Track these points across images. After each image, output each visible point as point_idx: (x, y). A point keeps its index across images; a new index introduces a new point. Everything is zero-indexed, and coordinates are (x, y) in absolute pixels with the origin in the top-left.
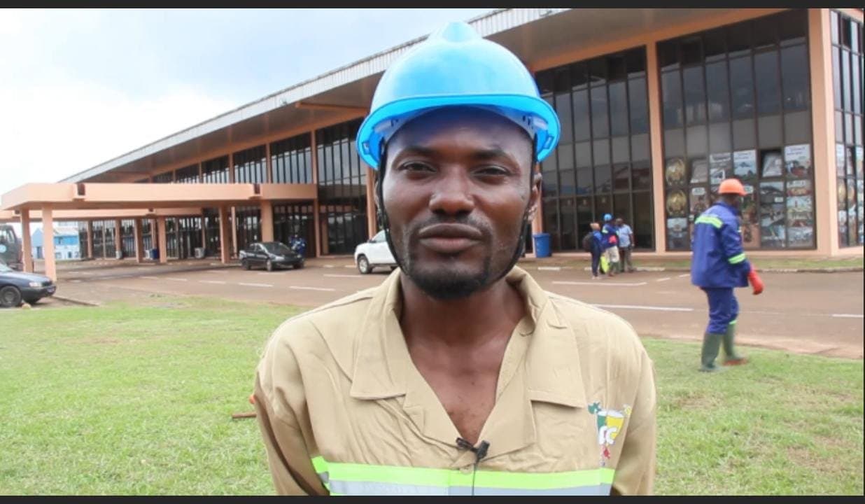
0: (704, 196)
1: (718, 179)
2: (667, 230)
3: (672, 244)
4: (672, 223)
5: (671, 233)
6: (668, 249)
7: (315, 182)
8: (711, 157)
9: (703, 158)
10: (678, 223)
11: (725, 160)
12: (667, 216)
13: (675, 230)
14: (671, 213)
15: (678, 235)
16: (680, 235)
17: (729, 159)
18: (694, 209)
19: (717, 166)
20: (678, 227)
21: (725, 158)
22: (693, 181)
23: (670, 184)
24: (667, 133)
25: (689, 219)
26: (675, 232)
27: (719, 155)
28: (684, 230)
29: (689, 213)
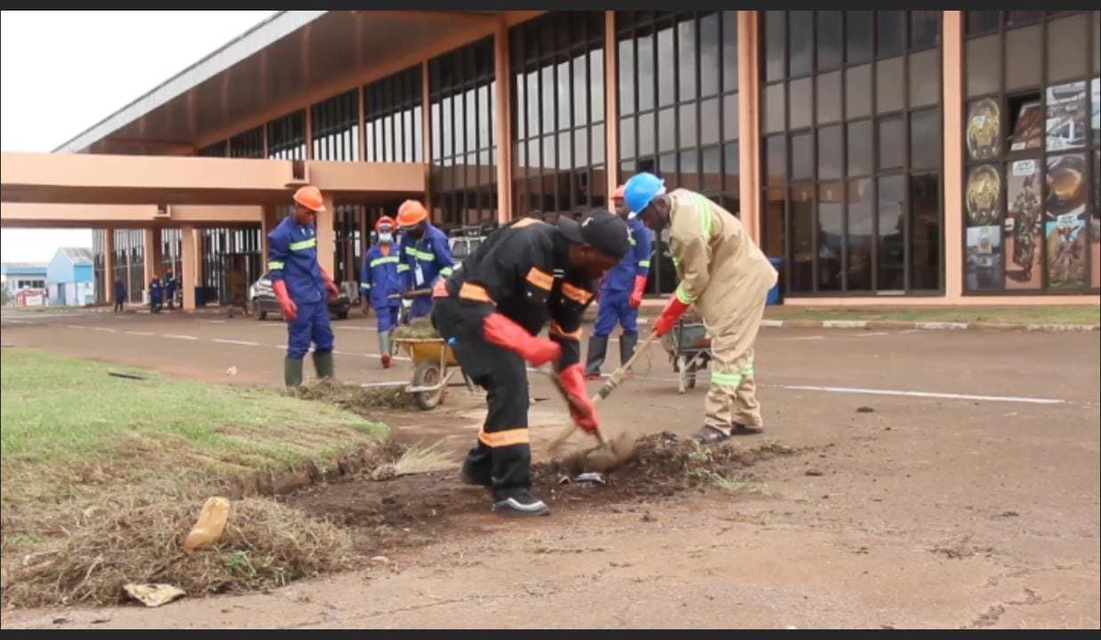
0: (1034, 176)
1: (1061, 138)
2: (966, 250)
3: (973, 278)
4: (975, 234)
5: (974, 257)
6: (966, 291)
7: (427, 160)
8: (1050, 91)
9: (1036, 95)
10: (984, 236)
11: (1075, 98)
12: (967, 222)
13: (981, 250)
14: (974, 215)
15: (985, 262)
16: (989, 263)
17: (1083, 95)
18: (1015, 205)
19: (1062, 111)
20: (985, 244)
21: (1077, 93)
22: (1015, 147)
23: (974, 154)
24: (972, 44)
25: (1003, 227)
26: (980, 255)
27: (1066, 88)
28: (995, 250)
29: (1005, 214)
